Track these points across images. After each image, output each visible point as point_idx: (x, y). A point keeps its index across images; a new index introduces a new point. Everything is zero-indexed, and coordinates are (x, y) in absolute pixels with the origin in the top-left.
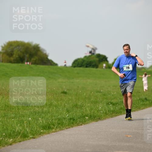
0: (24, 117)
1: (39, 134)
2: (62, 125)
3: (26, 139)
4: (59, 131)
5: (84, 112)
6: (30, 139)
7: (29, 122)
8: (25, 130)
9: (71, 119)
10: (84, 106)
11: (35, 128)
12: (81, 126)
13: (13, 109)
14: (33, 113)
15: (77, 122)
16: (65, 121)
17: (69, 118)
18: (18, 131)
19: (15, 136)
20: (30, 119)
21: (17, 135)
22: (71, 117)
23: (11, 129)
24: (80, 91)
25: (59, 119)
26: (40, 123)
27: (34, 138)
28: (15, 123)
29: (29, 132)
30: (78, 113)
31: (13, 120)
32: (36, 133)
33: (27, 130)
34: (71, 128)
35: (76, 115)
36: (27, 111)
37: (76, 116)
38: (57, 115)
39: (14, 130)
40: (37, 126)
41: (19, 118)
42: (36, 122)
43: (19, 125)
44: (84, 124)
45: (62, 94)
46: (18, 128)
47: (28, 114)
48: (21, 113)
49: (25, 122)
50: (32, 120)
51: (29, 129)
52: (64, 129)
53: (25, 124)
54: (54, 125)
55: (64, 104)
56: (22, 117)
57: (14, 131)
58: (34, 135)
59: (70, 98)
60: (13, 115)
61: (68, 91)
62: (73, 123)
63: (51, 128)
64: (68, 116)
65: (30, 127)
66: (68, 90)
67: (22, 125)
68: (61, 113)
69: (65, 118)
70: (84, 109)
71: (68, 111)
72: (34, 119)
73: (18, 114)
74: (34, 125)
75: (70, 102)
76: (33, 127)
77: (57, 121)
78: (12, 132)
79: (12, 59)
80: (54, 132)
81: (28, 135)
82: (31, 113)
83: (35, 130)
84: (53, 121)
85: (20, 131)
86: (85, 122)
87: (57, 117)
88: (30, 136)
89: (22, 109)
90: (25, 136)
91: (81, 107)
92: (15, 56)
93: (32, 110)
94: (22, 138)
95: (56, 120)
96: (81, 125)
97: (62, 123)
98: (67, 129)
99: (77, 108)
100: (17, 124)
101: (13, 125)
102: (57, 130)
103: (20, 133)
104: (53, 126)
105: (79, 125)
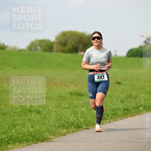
0: (77, 107)
1: (93, 125)
2: (116, 116)
3: (80, 130)
4: (113, 122)
5: (138, 103)
6: (84, 130)
7: (83, 112)
8: (79, 120)
9: (125, 109)
10: (139, 97)
11: (89, 119)
12: (135, 117)
13: (67, 99)
14: (87, 103)
15: (131, 112)
16: (119, 112)
17: (123, 108)
18: (71, 122)
19: (68, 127)
20: (84, 109)
21: (70, 126)
22: (125, 108)
23: (65, 119)
24: (135, 82)
25: (113, 110)
26: (94, 114)
27: (88, 129)
28: (69, 113)
29: (82, 123)
30: (132, 103)
31: (67, 110)
32: (90, 124)
33: (80, 121)
34: (126, 119)
35: (130, 105)
36: (80, 102)
37: (130, 107)
38: (111, 105)
39: (68, 120)
40: (91, 117)
41: (73, 109)
42: (90, 113)
43: (73, 115)
44: (139, 115)
45: (116, 85)
46: (72, 119)
47: (82, 104)
48: (74, 103)
49: (79, 112)
50: (86, 111)
51: (83, 120)
52: (118, 120)
53: (79, 115)
54: (108, 116)
55: (118, 94)
56: (76, 108)
57: (67, 122)
58: (87, 126)
59: (124, 88)
60: (67, 106)
61: (122, 82)
62: (127, 114)
63: (105, 118)
64: (122, 107)
65: (84, 118)
66: (122, 80)
67: (76, 115)
68: (115, 103)
69: (119, 109)
70: (139, 100)
71: (122, 102)
72: (88, 109)
73: (72, 104)
74: (87, 116)
75: (124, 92)
76: (87, 117)
77: (111, 112)
78: (66, 123)
79: (66, 49)
80: (108, 123)
81: (82, 126)
82: (84, 103)
83: (89, 120)
84: (107, 111)
85: (74, 121)
86: (140, 113)
87: (111, 107)
88: (84, 127)
89: (76, 99)
90: (78, 127)
91: (135, 97)
92: (69, 46)
93: (86, 101)
94: (76, 129)
95: (110, 110)
96: (136, 115)
97: (116, 114)
98: (121, 119)
99: (132, 98)
100: (71, 115)
101: (67, 116)
102: (111, 120)
103: (73, 124)
104: (106, 117)
105: (133, 116)
